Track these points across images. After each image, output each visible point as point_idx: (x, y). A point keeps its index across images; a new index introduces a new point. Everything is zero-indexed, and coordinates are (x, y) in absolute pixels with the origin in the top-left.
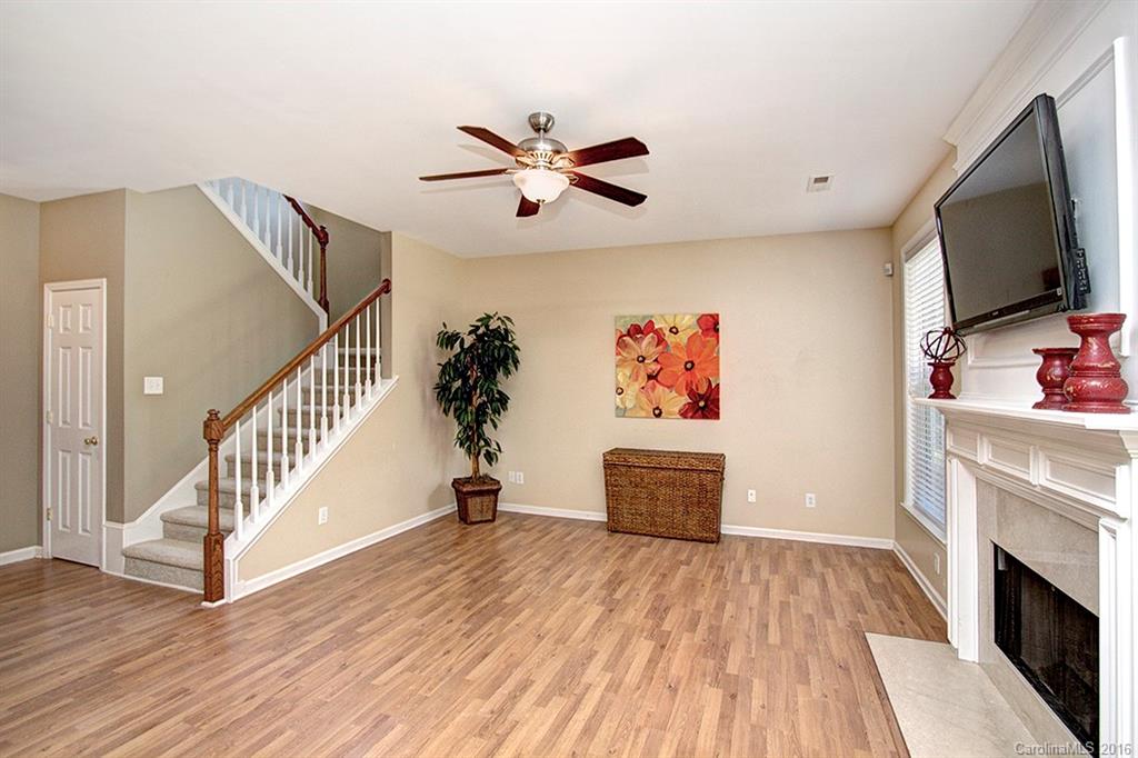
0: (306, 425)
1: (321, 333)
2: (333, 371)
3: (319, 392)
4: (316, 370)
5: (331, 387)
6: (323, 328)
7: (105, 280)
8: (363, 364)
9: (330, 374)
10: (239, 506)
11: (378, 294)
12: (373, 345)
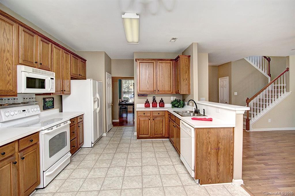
0: (266, 102)
1: (269, 83)
2: (272, 90)
3: (269, 95)
4: (268, 90)
5: (272, 94)
6: (269, 82)
7: (228, 77)
8: (281, 88)
9: (272, 91)
10: (252, 115)
11: (285, 72)
12: (283, 83)
